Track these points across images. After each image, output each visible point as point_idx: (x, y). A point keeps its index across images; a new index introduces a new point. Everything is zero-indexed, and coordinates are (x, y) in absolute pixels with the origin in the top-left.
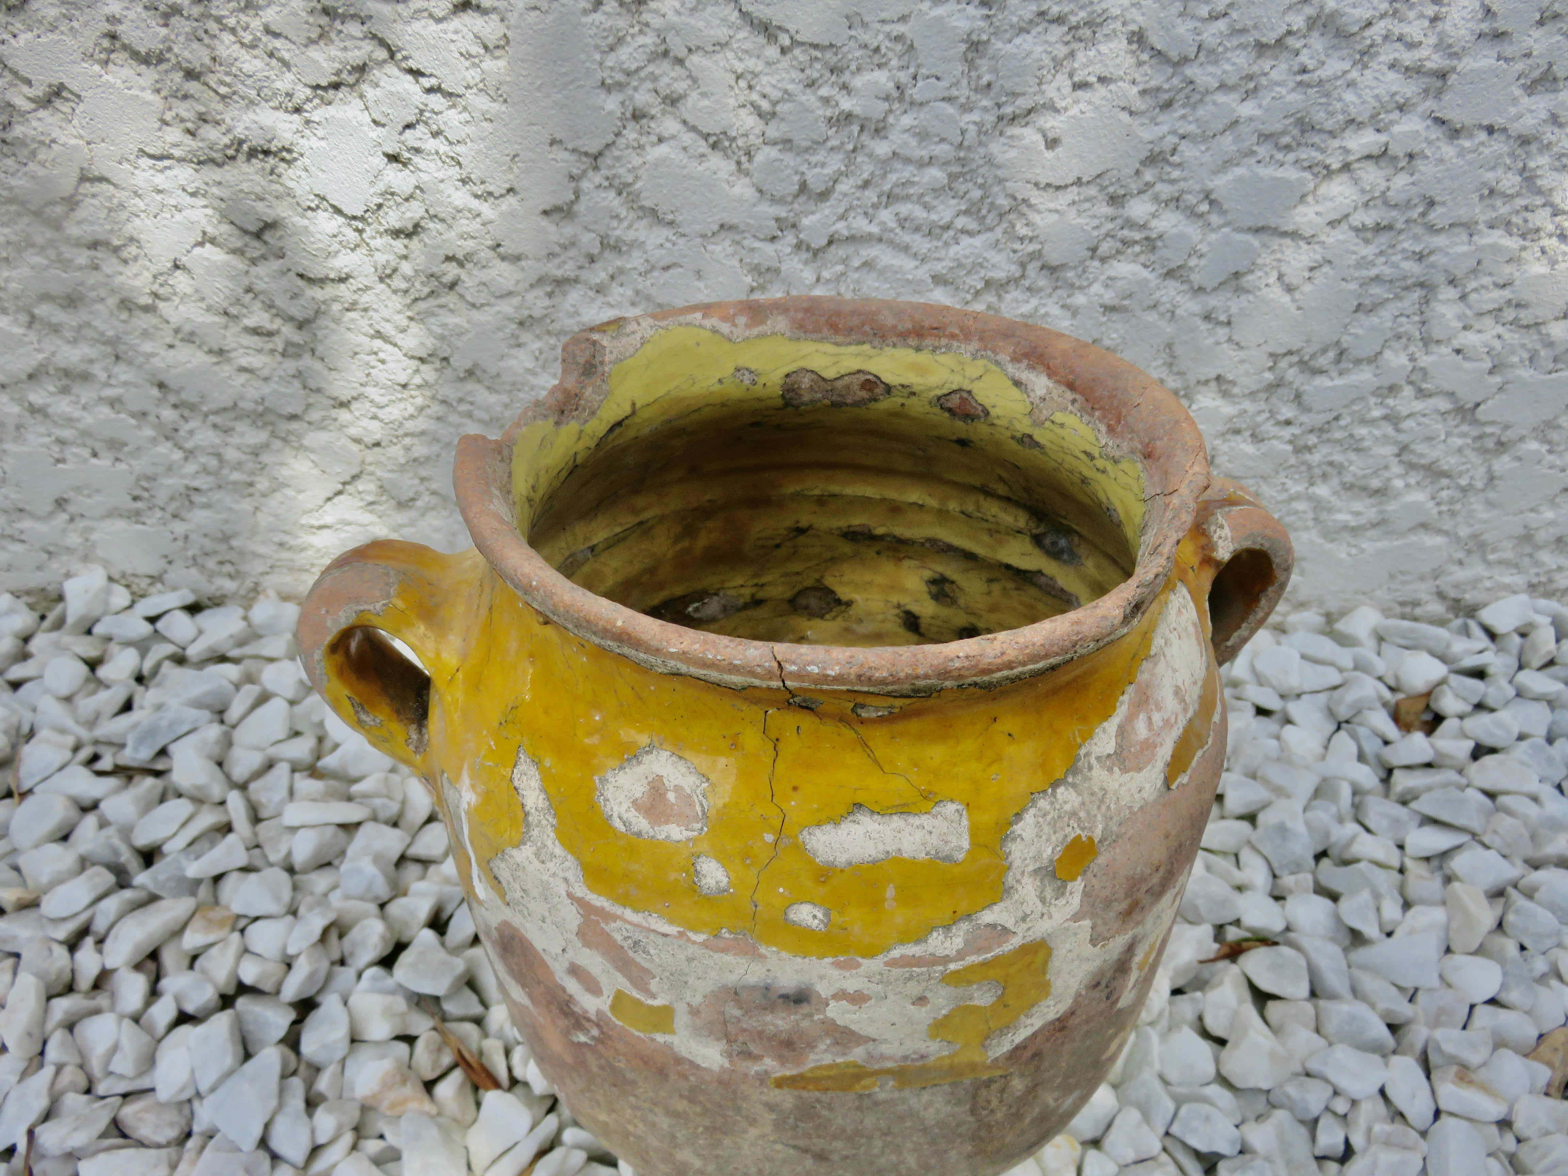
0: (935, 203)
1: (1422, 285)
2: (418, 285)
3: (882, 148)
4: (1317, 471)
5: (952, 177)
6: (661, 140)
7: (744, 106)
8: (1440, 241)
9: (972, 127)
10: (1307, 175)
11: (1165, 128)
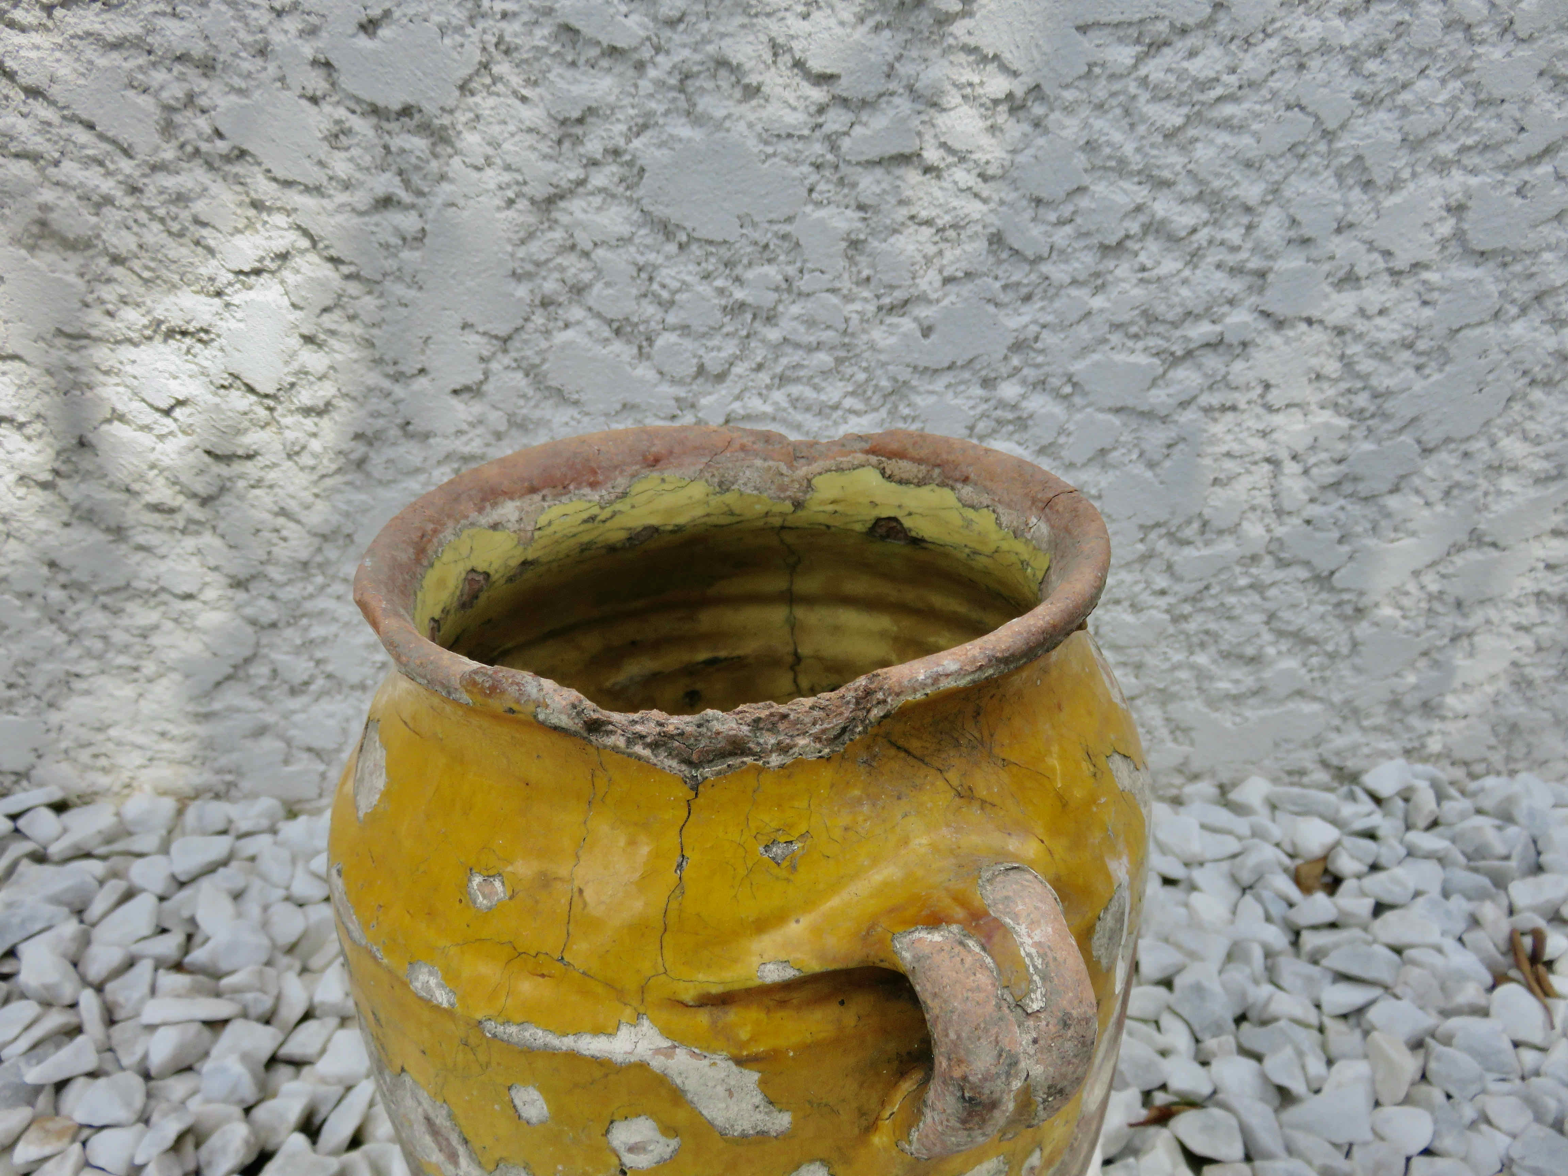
0: (824, 384)
1: (1269, 460)
2: (325, 461)
3: (773, 334)
4: (1195, 640)
5: (839, 361)
6: (567, 326)
7: (645, 296)
8: (1278, 419)
9: (855, 316)
10: (1156, 361)
11: (1027, 319)
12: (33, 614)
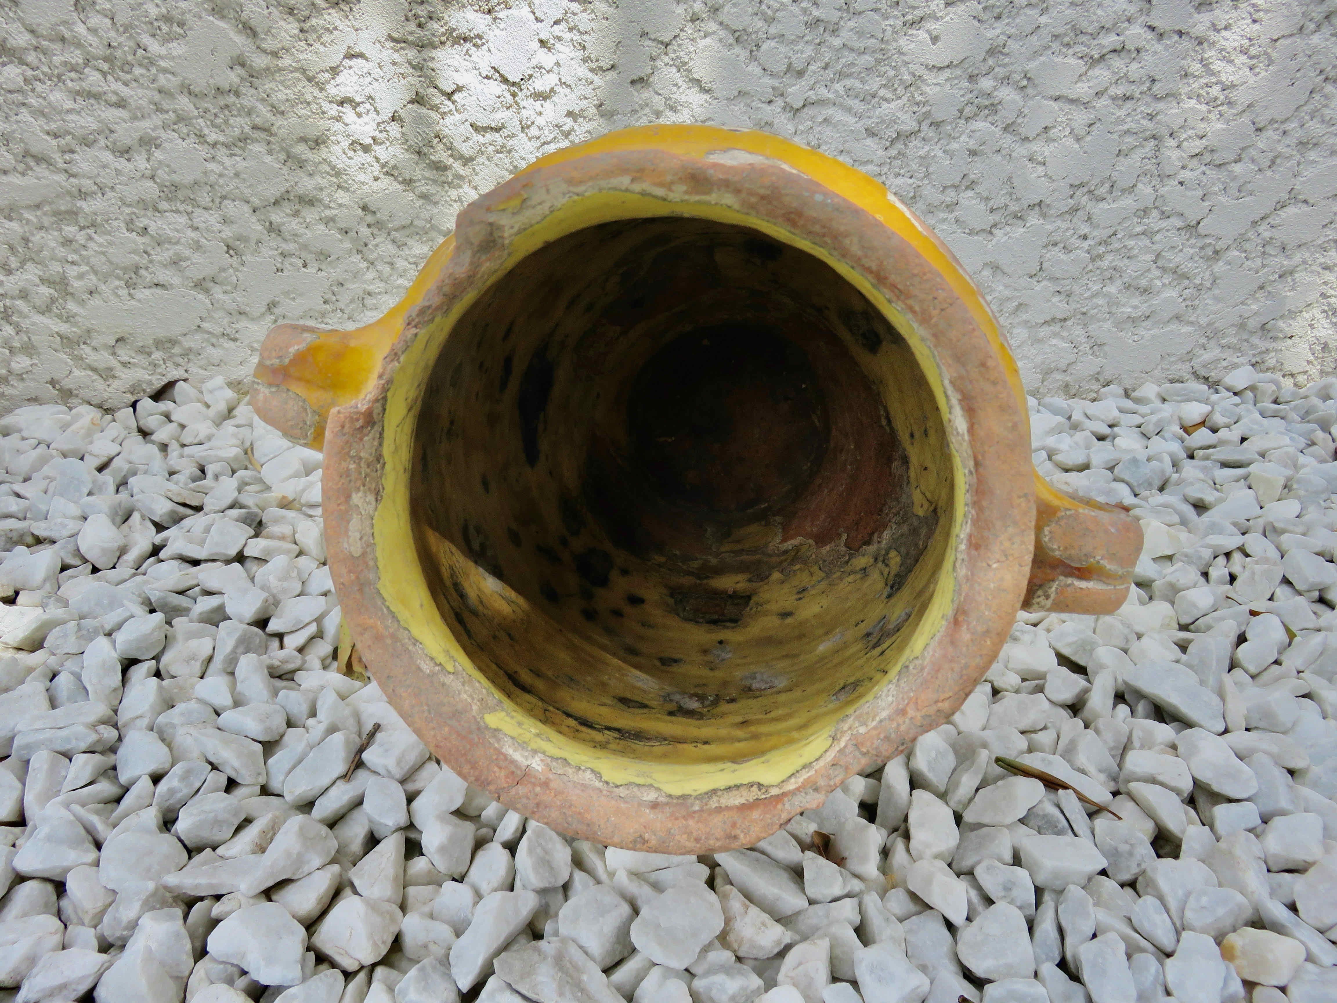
0: (867, 78)
1: (1154, 137)
2: (546, 132)
3: (837, 42)
4: (1107, 274)
5: (878, 61)
6: (706, 35)
7: (757, 14)
8: (1161, 106)
9: (889, 28)
10: (1081, 62)
11: (998, 31)
12: (347, 245)
